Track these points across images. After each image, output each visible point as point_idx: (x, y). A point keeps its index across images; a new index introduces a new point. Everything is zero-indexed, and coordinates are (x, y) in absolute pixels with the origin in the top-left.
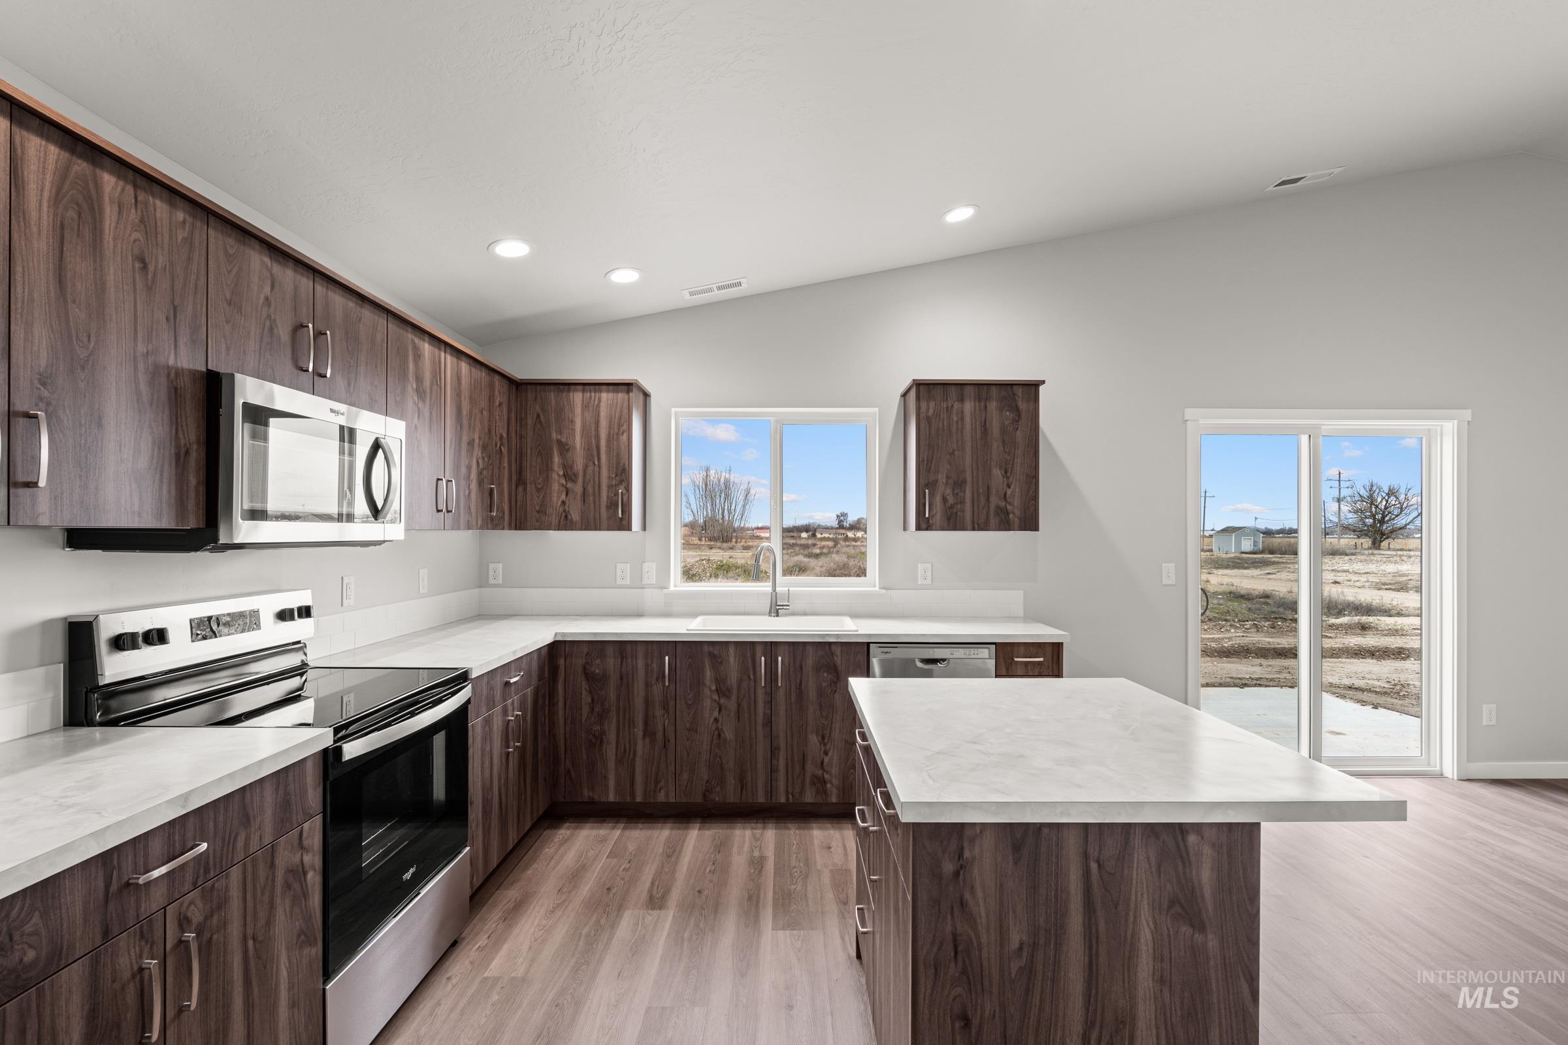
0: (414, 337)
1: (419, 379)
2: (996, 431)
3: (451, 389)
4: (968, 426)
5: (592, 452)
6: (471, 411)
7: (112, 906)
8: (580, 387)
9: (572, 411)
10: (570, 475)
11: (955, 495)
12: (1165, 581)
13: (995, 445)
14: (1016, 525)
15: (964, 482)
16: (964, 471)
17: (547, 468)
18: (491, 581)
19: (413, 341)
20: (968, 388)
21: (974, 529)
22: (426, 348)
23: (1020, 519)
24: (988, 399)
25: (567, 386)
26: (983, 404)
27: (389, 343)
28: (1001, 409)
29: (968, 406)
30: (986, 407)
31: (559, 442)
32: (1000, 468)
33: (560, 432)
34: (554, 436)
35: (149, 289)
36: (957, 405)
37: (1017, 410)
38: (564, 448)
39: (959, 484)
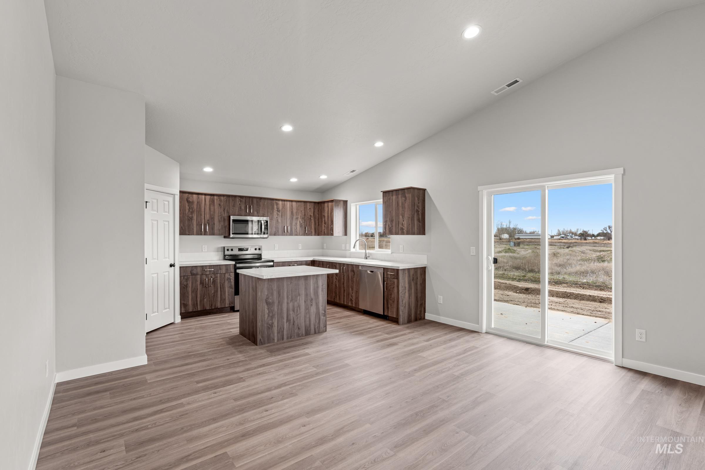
0: (276, 201)
1: (278, 209)
2: (400, 204)
3: (289, 208)
4: (394, 203)
5: (328, 216)
6: (297, 212)
7: (203, 272)
8: (326, 202)
9: (325, 208)
10: (325, 223)
11: (391, 224)
12: (472, 254)
13: (400, 208)
14: (405, 233)
15: (393, 220)
16: (393, 217)
17: (322, 222)
18: (324, 248)
19: (276, 202)
20: (394, 192)
21: (395, 235)
22: (280, 202)
23: (406, 231)
24: (399, 194)
25: (324, 202)
26: (397, 196)
27: (269, 204)
28: (402, 197)
29: (394, 197)
30: (398, 197)
31: (323, 215)
32: (402, 215)
33: (324, 213)
34: (323, 214)
35: (221, 208)
36: (391, 197)
37: (405, 197)
38: (324, 216)
39: (392, 221)
